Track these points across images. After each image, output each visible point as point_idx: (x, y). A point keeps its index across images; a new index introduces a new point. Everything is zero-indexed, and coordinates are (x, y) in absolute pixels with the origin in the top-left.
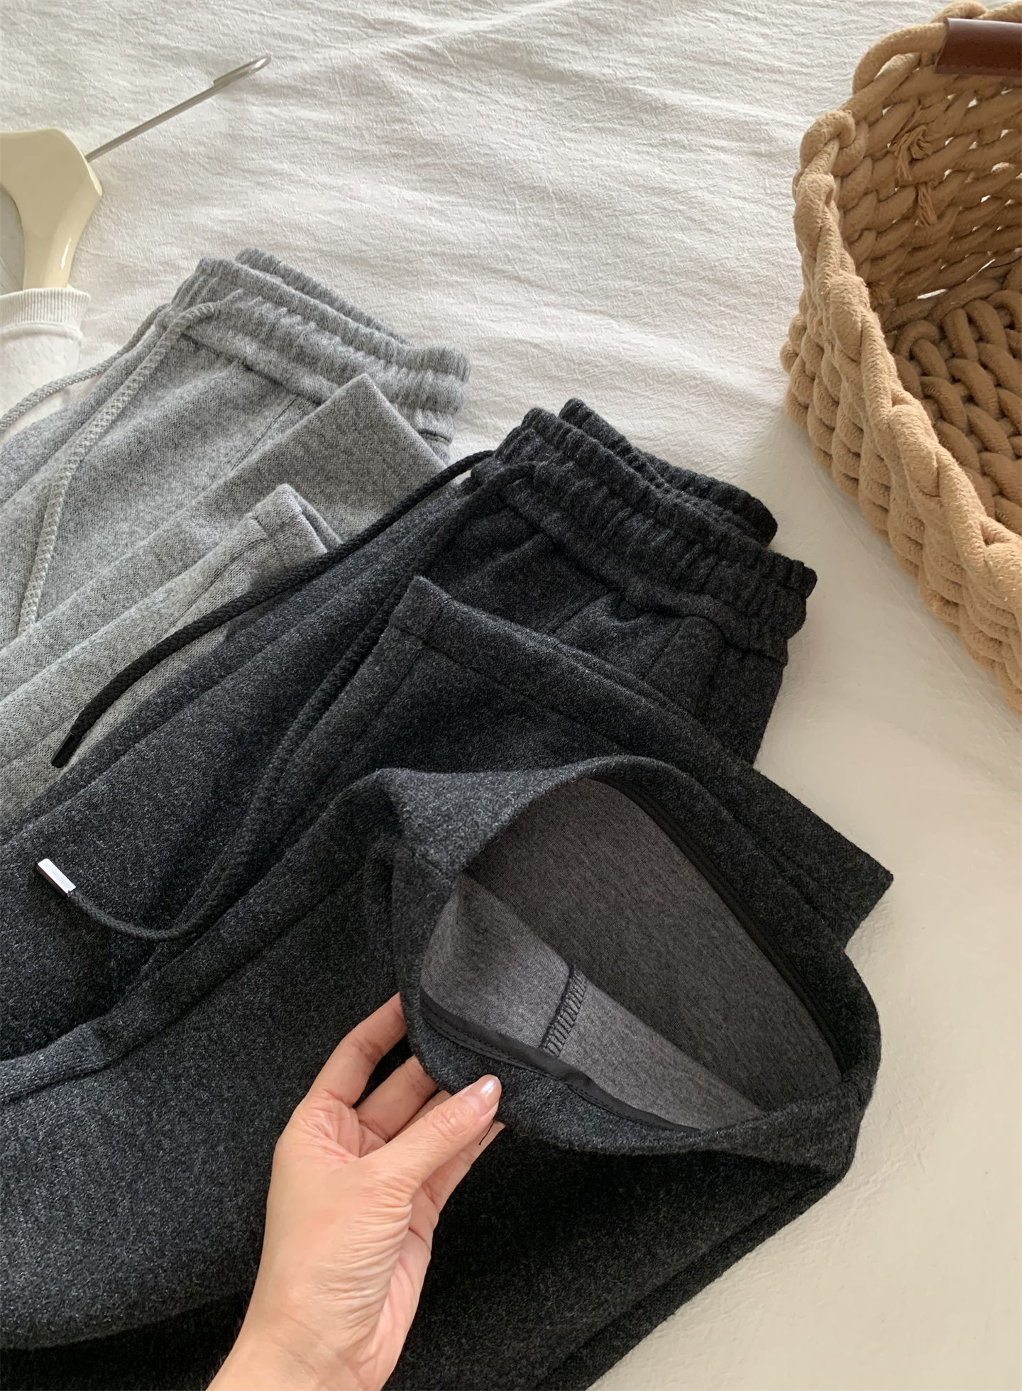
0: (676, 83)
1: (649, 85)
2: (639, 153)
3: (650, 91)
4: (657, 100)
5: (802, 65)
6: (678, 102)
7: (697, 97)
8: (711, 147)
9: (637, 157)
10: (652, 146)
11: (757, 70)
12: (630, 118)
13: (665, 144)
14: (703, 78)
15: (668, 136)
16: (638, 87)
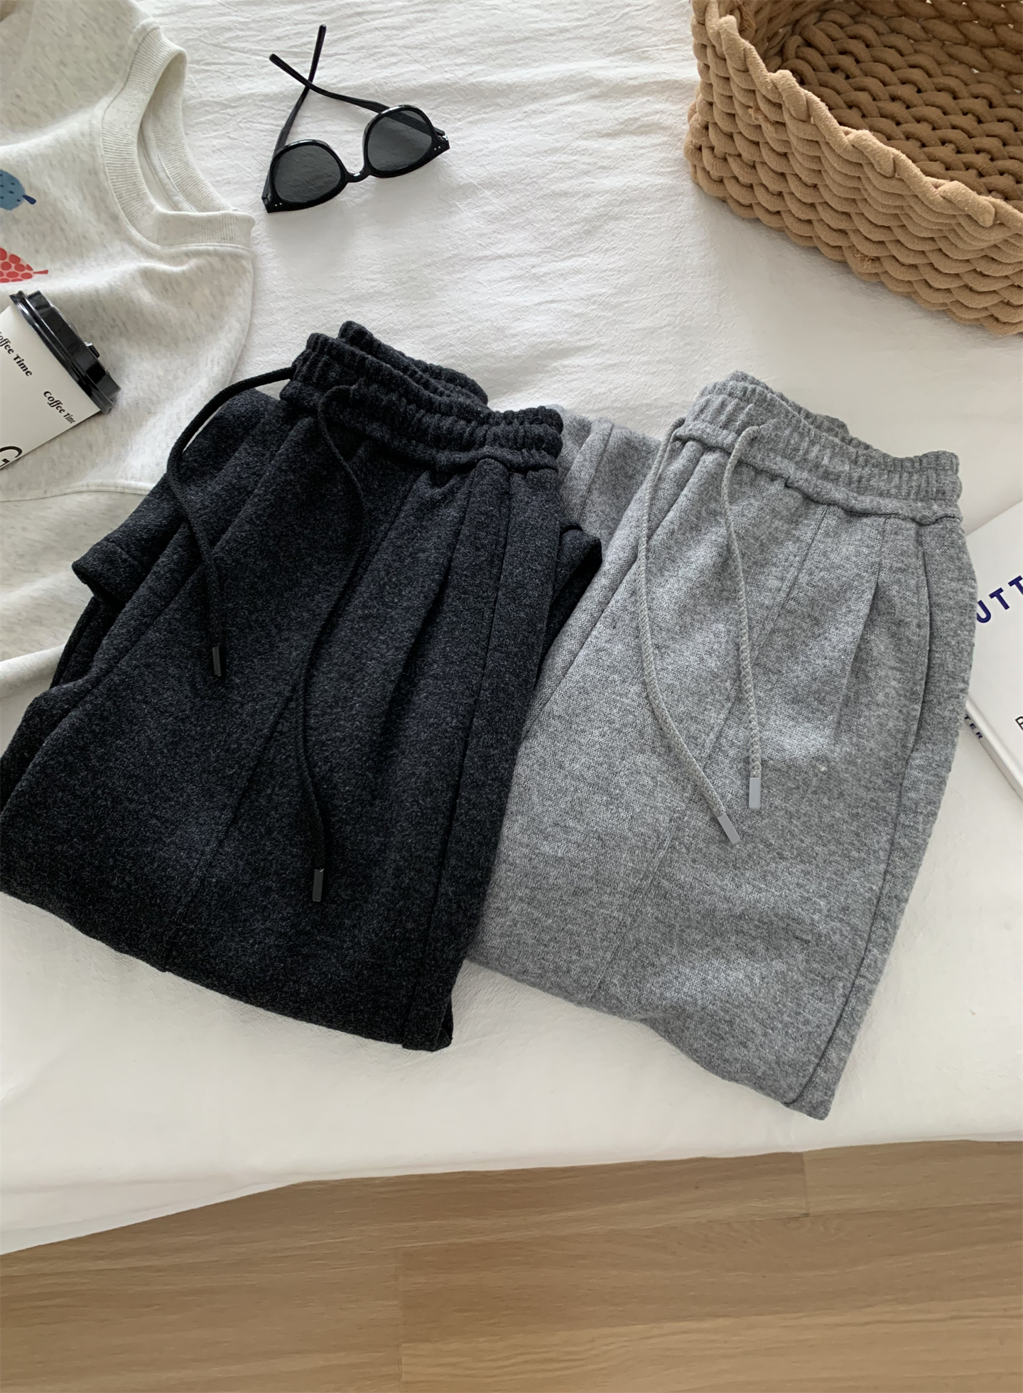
0: (502, 66)
1: (486, 75)
2: (515, 129)
3: (490, 79)
4: (500, 84)
5: (578, 19)
6: (515, 80)
7: (525, 71)
8: (561, 104)
9: (515, 132)
10: (520, 120)
11: (551, 35)
12: (489, 106)
13: (528, 115)
14: (520, 56)
15: (526, 109)
16: (479, 79)
